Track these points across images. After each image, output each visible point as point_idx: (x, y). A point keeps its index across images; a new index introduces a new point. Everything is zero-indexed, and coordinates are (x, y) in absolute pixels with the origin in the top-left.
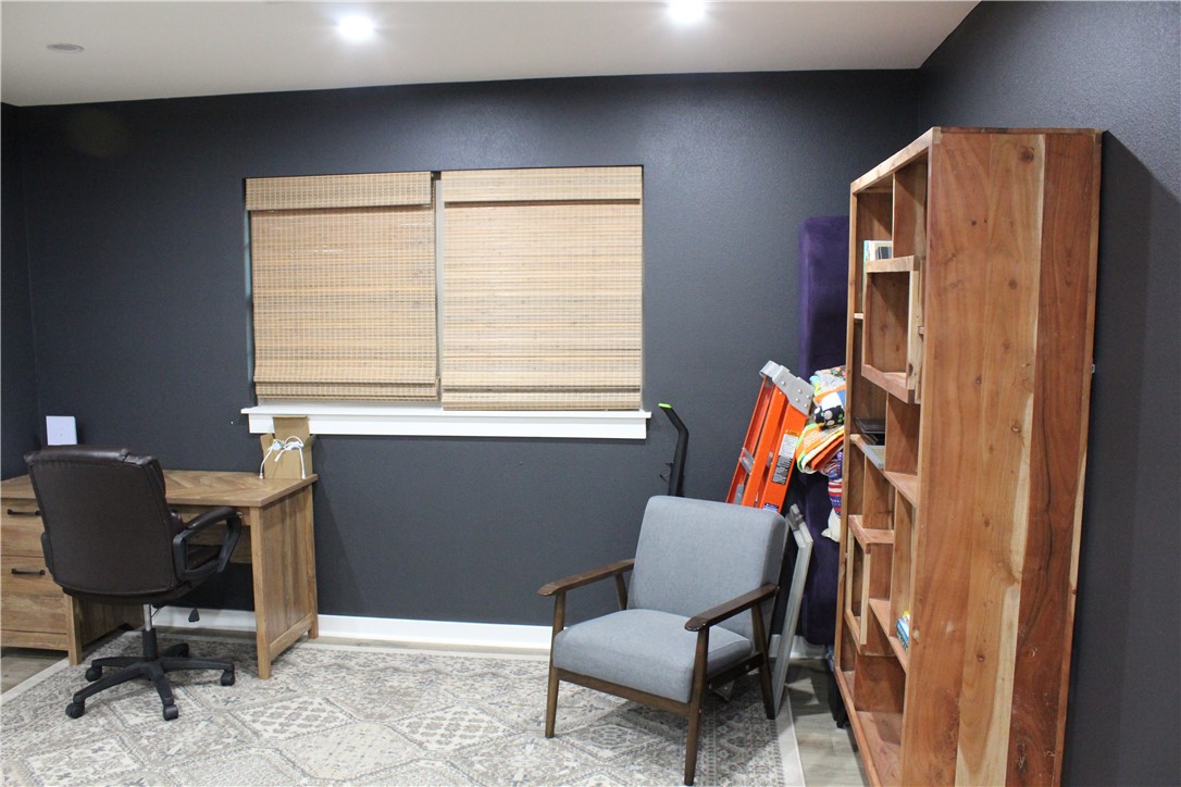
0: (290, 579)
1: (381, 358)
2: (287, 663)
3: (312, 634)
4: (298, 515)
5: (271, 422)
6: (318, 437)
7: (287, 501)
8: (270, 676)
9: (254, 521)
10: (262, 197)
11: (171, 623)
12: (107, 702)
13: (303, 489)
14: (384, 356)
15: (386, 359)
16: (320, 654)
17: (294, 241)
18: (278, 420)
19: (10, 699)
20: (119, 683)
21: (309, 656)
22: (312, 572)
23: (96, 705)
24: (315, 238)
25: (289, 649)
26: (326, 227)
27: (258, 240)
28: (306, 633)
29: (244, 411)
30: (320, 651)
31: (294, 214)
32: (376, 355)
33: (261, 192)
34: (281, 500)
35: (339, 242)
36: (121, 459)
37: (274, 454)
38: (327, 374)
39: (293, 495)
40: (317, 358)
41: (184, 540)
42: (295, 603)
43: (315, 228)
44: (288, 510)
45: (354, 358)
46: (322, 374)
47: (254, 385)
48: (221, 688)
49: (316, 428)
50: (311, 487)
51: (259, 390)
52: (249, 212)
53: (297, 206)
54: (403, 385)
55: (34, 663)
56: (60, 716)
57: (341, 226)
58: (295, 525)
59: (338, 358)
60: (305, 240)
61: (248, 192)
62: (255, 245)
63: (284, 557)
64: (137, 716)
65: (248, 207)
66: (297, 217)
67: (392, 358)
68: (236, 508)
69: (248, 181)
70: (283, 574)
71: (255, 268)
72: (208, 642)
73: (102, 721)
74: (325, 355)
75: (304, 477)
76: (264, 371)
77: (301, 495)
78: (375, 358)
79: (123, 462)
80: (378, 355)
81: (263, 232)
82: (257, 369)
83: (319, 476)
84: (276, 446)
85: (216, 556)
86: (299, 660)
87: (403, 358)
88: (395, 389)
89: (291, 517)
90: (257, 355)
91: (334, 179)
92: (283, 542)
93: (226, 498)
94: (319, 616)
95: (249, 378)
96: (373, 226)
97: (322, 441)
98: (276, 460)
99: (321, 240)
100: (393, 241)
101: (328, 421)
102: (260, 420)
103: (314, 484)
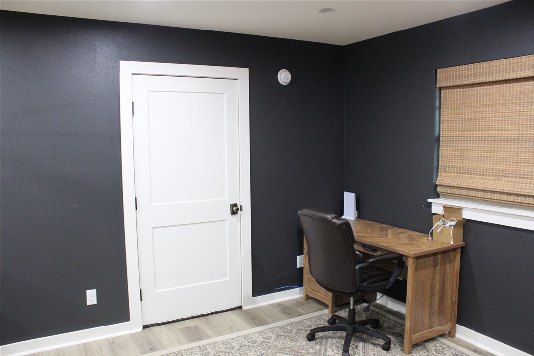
0: (436, 301)
1: (509, 177)
2: (425, 348)
3: (451, 334)
4: (448, 265)
5: (442, 208)
6: (468, 221)
7: (439, 256)
8: (410, 353)
9: (410, 264)
10: (445, 79)
11: (387, 304)
12: (327, 338)
13: (453, 250)
14: (511, 175)
15: (512, 177)
16: (447, 349)
17: (463, 104)
18: (446, 208)
19: (294, 321)
20: (339, 330)
21: (440, 348)
22: (455, 299)
23: (321, 338)
24: (474, 101)
25: (432, 339)
26: (480, 94)
27: (443, 104)
28: (448, 333)
29: (429, 200)
30: (448, 347)
31: (463, 88)
32: (506, 175)
33: (445, 76)
34: (434, 254)
35: (488, 103)
36: (330, 219)
37: (438, 227)
38: (475, 184)
39: (446, 252)
40: (471, 174)
41: (361, 268)
42: (438, 315)
43: (474, 95)
44: (439, 261)
45: (492, 175)
46: (472, 183)
47: (436, 186)
48: (381, 350)
49: (467, 215)
50: (459, 250)
51: (439, 189)
52: (440, 88)
53: (463, 83)
54: (521, 195)
55: (317, 306)
56: (304, 337)
57: (490, 94)
58: (445, 271)
59: (483, 175)
60: (468, 103)
61: (438, 77)
62: (442, 107)
63: (432, 287)
64: (333, 350)
65: (438, 85)
66: (464, 89)
67: (516, 177)
68: (402, 256)
69: (438, 70)
70: (431, 299)
71: (441, 120)
72: (395, 321)
73: (317, 347)
74: (475, 172)
75: (452, 243)
76: (442, 179)
77: (452, 254)
78: (505, 176)
79: (331, 221)
80: (507, 175)
81: (446, 99)
82: (439, 177)
83: (466, 244)
84: (440, 223)
85: (388, 279)
86: (433, 348)
87: (523, 178)
88: (516, 197)
89: (441, 265)
90: (439, 169)
91: (486, 64)
92: (433, 279)
93: (398, 248)
94: (458, 325)
95: (434, 182)
96: (509, 92)
97: (470, 223)
98: (438, 231)
99: (477, 102)
100: (522, 101)
101: (474, 212)
102: (437, 206)
103: (462, 248)
